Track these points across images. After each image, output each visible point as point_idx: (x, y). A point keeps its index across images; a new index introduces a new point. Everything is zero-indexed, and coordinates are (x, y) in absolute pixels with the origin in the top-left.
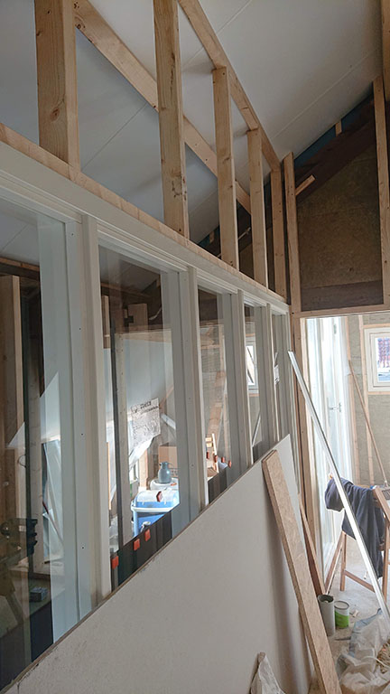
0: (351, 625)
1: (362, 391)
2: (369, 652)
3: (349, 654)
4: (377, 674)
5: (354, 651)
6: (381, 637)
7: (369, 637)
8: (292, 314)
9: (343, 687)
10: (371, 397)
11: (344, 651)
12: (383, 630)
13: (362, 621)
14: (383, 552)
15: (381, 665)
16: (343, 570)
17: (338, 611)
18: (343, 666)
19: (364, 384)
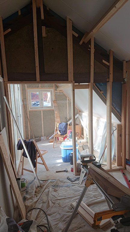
0: (26, 185)
1: (27, 110)
2: (32, 192)
3: (26, 195)
4: (35, 198)
5: (27, 193)
6: (35, 186)
7: (32, 187)
8: (4, 82)
9: (25, 206)
10: (30, 112)
11: (25, 194)
12: (36, 184)
13: (29, 183)
14: (35, 160)
15: (36, 195)
16: (22, 168)
17: (22, 182)
18: (25, 199)
19: (28, 108)
